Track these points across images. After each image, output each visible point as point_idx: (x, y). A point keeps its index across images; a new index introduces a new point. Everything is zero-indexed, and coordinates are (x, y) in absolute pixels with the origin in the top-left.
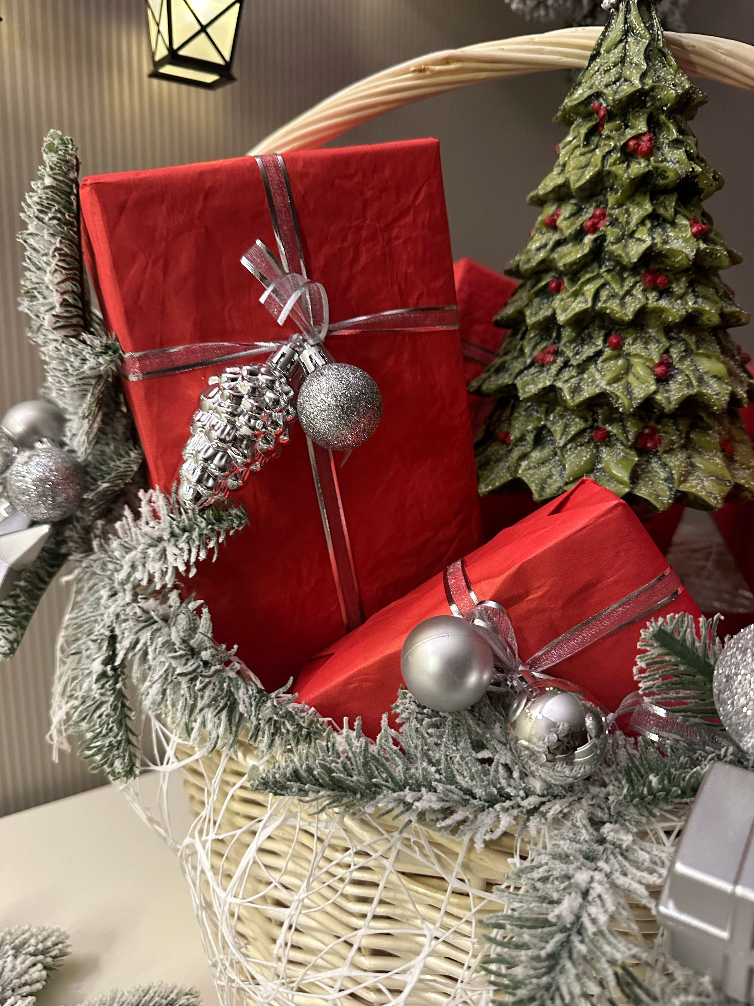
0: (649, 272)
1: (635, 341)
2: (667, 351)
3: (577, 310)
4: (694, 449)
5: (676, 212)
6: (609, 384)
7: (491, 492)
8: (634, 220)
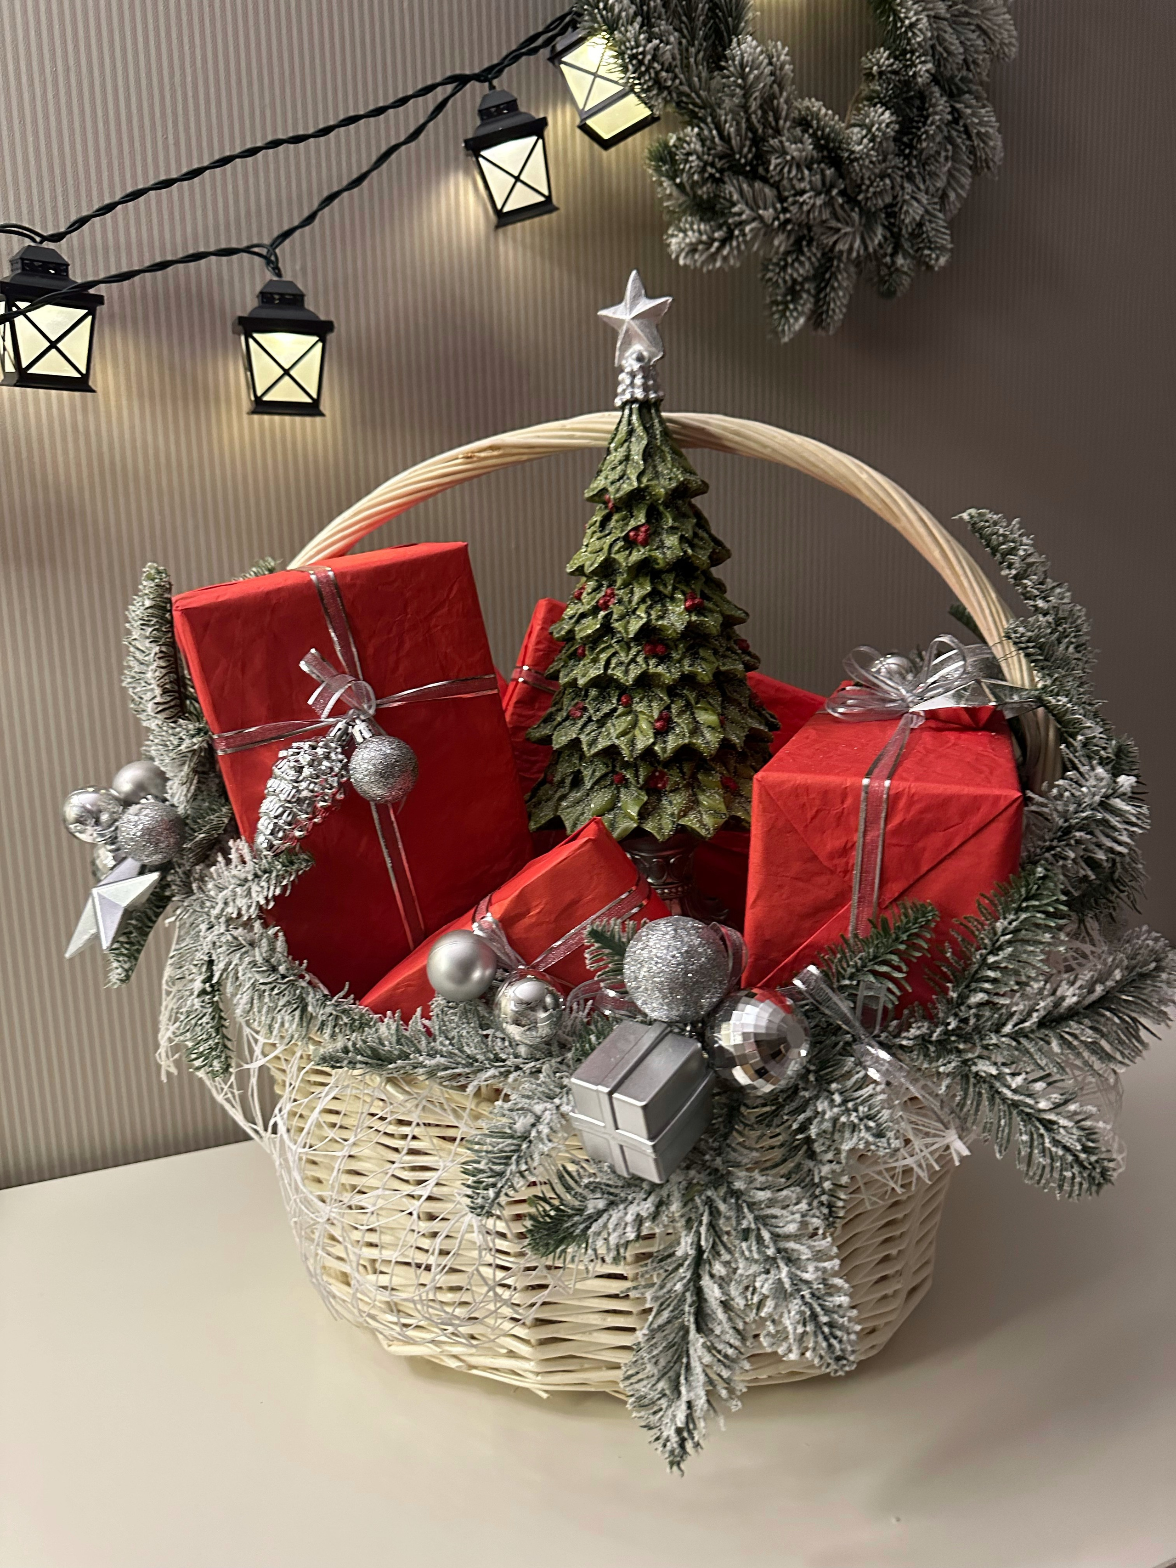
0: (649, 642)
1: (641, 700)
2: (668, 708)
3: (593, 676)
4: (699, 787)
5: (675, 589)
6: (618, 738)
7: (538, 829)
8: (636, 599)
